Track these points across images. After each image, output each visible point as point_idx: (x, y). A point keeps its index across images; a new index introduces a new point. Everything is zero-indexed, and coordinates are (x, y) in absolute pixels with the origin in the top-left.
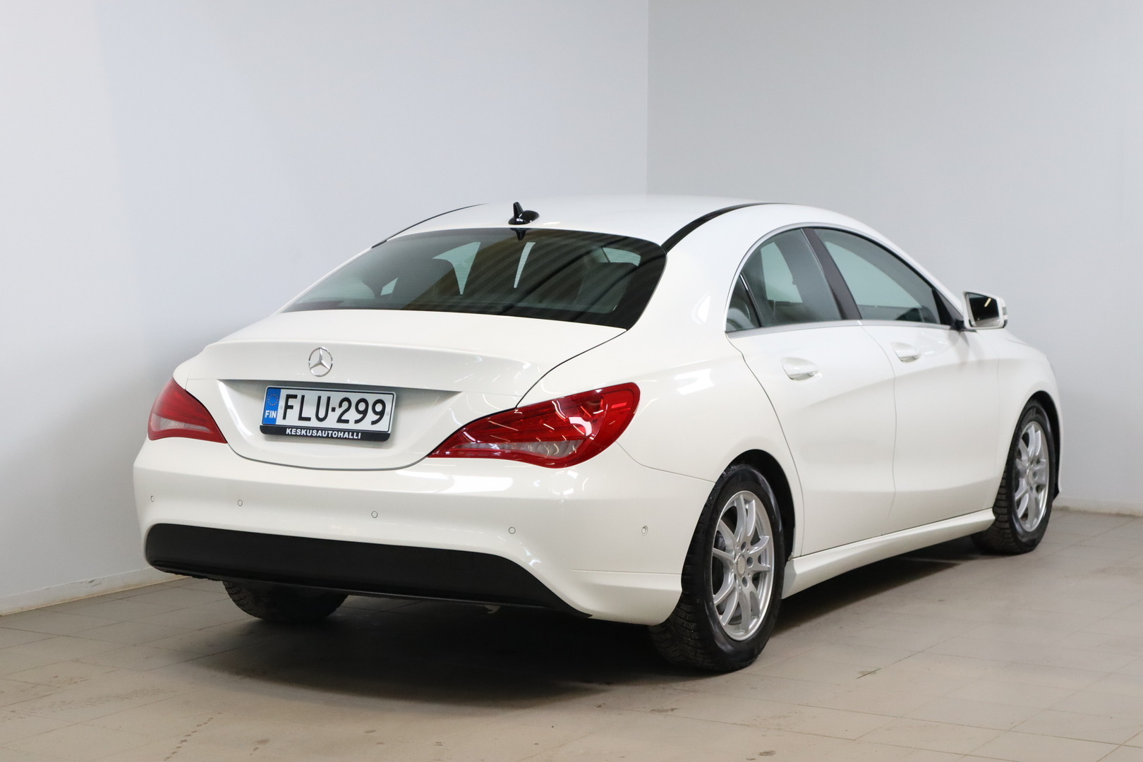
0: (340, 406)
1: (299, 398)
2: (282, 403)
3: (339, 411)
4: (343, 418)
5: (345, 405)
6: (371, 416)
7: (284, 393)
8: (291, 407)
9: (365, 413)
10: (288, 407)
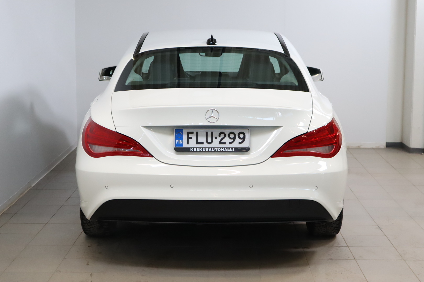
0: (220, 136)
1: (195, 133)
2: (185, 136)
3: (219, 139)
4: (222, 142)
5: (222, 136)
6: (238, 140)
7: (185, 132)
8: (191, 138)
9: (234, 139)
10: (188, 138)
